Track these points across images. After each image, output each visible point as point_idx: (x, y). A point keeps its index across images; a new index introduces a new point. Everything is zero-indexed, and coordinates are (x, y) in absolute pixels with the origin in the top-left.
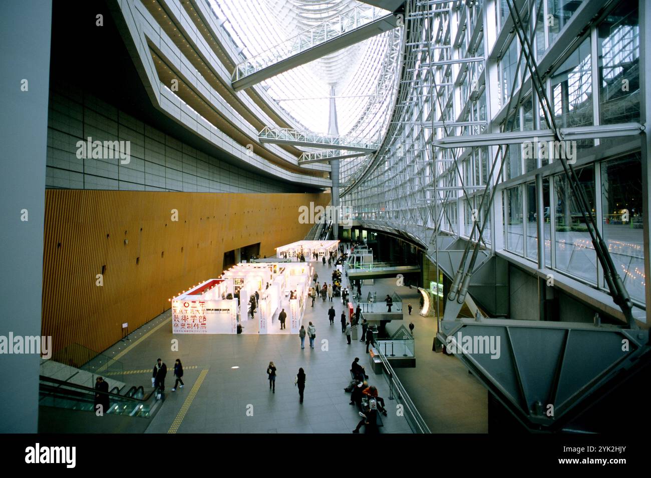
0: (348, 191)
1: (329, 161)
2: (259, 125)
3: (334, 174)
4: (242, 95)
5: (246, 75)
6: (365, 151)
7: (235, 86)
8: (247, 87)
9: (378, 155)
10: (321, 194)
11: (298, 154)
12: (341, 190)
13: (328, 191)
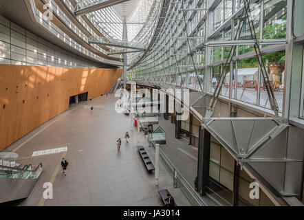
0: (131, 68)
1: (123, 53)
2: (88, 35)
3: (125, 60)
4: (79, 18)
5: (82, 8)
6: (140, 50)
7: (76, 14)
8: (82, 15)
9: (146, 51)
10: (118, 69)
11: (107, 50)
12: (128, 68)
13: (122, 68)
